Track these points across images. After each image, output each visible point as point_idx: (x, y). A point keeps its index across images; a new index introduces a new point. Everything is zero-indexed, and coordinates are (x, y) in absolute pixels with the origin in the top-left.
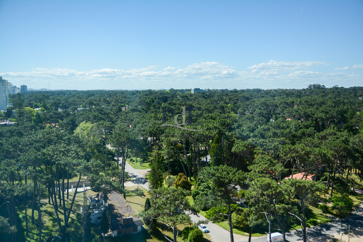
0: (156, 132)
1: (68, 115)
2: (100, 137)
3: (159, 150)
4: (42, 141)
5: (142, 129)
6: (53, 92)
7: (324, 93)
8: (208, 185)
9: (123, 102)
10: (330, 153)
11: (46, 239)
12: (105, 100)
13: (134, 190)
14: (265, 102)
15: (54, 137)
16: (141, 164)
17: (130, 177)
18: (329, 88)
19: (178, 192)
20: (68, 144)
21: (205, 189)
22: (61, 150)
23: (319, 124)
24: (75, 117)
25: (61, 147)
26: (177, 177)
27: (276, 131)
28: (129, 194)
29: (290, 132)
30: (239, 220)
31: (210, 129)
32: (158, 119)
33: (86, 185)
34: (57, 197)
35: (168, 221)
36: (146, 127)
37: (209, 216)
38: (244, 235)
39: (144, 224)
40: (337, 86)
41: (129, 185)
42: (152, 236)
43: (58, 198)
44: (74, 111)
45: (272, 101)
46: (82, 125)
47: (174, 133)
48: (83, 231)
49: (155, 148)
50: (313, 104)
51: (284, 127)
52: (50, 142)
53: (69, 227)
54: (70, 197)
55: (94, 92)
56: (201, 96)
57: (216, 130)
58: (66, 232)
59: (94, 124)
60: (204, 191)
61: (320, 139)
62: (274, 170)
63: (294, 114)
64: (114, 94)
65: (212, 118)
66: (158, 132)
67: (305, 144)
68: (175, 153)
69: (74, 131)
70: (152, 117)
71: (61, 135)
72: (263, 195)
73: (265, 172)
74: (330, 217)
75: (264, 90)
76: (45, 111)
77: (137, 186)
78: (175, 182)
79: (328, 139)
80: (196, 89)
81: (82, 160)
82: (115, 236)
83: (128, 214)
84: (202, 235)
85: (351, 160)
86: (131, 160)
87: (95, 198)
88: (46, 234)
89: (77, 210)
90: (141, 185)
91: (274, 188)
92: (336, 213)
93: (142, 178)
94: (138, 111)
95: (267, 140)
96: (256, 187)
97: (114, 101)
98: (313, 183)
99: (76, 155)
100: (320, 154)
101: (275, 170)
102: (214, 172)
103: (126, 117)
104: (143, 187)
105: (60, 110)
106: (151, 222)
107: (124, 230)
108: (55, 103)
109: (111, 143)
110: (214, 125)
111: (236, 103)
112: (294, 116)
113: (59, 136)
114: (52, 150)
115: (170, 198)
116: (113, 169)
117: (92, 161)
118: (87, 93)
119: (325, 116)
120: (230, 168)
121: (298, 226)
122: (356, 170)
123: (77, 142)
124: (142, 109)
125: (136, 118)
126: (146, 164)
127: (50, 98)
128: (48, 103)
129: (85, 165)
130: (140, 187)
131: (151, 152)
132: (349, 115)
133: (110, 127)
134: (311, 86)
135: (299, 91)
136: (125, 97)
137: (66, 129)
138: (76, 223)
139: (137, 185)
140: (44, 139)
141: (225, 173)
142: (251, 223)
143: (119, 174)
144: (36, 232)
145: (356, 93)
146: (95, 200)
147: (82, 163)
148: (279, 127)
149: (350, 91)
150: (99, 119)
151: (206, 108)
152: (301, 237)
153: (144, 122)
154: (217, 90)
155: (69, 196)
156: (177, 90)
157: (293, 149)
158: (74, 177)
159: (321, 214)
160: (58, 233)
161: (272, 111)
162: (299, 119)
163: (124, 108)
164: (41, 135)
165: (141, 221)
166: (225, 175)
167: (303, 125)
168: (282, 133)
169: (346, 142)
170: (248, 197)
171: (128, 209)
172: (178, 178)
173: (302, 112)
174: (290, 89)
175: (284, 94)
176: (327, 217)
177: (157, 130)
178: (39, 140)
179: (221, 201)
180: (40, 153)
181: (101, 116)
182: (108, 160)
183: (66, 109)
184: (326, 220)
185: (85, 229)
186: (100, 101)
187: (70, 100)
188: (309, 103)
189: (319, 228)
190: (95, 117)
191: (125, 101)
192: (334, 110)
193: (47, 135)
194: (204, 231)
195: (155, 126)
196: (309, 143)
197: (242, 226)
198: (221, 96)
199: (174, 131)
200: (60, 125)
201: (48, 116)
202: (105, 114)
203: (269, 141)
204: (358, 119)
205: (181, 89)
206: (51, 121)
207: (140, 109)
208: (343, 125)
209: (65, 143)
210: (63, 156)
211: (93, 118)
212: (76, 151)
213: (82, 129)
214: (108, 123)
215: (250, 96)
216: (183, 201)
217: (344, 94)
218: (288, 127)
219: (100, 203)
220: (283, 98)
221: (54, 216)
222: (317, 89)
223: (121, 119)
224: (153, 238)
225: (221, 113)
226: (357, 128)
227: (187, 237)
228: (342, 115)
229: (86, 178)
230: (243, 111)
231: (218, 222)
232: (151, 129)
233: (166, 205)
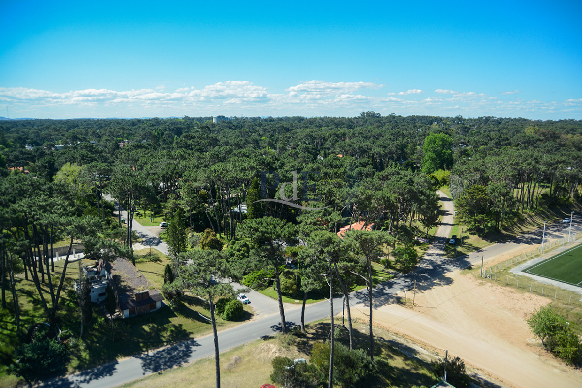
0: (171, 176)
1: (42, 154)
2: (93, 185)
3: (176, 200)
4: (11, 193)
5: (152, 172)
6: (15, 122)
7: (380, 122)
8: (246, 243)
9: (121, 135)
10: (393, 197)
11: (26, 328)
12: (94, 133)
13: (145, 254)
14: (311, 134)
15: (28, 187)
16: (151, 219)
17: (138, 237)
18: (385, 116)
19: (214, 254)
20: (51, 196)
21: (242, 248)
22: (41, 204)
23: (376, 161)
24: (53, 156)
25: (40, 200)
26: (202, 235)
27: (328, 171)
28: (139, 260)
29: (345, 172)
30: (287, 285)
31: (246, 170)
32: (173, 158)
33: (77, 251)
34: (38, 269)
35: (204, 294)
36: (157, 170)
37: (249, 282)
38: (294, 303)
39: (164, 299)
40: (394, 115)
41: (138, 248)
42: (176, 314)
43: (39, 271)
44: (49, 149)
45: (319, 133)
46: (66, 168)
47: (197, 177)
48: (81, 314)
49: (170, 197)
50: (368, 136)
51: (337, 165)
52: (22, 194)
53: (59, 310)
54: (56, 269)
55: (76, 122)
56: (226, 126)
57: (253, 170)
58: (56, 316)
59: (83, 166)
60: (241, 250)
61: (381, 180)
62: (329, 220)
63: (347, 149)
64: (106, 125)
65: (244, 155)
66: (173, 175)
67: (364, 186)
68: (199, 203)
69: (54, 177)
70: (165, 156)
71: (38, 184)
72: (322, 252)
73: (318, 223)
74: (392, 273)
75: (306, 119)
76: (7, 150)
77: (148, 249)
78: (201, 241)
79: (390, 179)
80: (219, 118)
81: (73, 218)
82: (126, 317)
83: (142, 288)
84: (242, 308)
85: (416, 204)
86: (138, 214)
87: (92, 268)
88: (27, 322)
89: (67, 286)
90: (154, 247)
91: (337, 243)
92: (399, 268)
93: (154, 238)
94: (144, 147)
95: (319, 183)
96: (314, 244)
97: (107, 134)
98: (381, 234)
99: (64, 211)
100: (383, 198)
101: (331, 221)
102: (257, 225)
103: (128, 156)
104: (158, 249)
105: (28, 148)
106: (175, 295)
107: (138, 308)
108: (20, 137)
109: (111, 193)
110: (251, 164)
111: (273, 136)
112: (347, 152)
113: (35, 185)
114: (27, 205)
115: (204, 264)
116: (114, 228)
117: (87, 218)
118: (66, 123)
119: (384, 151)
120: (277, 220)
121: (358, 286)
122: (419, 215)
123: (62, 193)
124: (148, 144)
125: (142, 156)
126: (158, 218)
127: (12, 131)
128: (9, 137)
129: (79, 225)
130: (153, 250)
131: (166, 202)
132: (409, 149)
133: (108, 170)
134: (364, 113)
135: (350, 120)
136: (123, 129)
137: (40, 175)
138: (68, 304)
139: (148, 247)
140: (13, 190)
141: (271, 226)
142: (307, 287)
143: (124, 234)
144: (10, 320)
145: (415, 123)
146: (93, 271)
147: (74, 221)
148: (331, 166)
149: (408, 121)
150: (89, 159)
151: (235, 142)
152: (361, 299)
153: (153, 163)
154: (247, 118)
155: (55, 267)
156: (193, 119)
157: (352, 194)
158: (58, 241)
159: (383, 271)
160: (44, 319)
161: (319, 145)
162: (352, 156)
163: (123, 144)
164: (8, 185)
165: (160, 294)
166: (271, 229)
167: (359, 162)
168: (335, 173)
169: (411, 182)
170: (302, 256)
171: (141, 281)
172: (204, 236)
173: (356, 146)
174: (339, 117)
175: (332, 124)
176: (389, 273)
177: (172, 173)
178: (5, 191)
179: (267, 262)
180: (8, 210)
181: (92, 155)
182: (106, 216)
183: (38, 147)
184: (388, 276)
185: (84, 311)
186: (87, 134)
187: (43, 133)
188: (364, 135)
189: (381, 287)
190: (83, 157)
191: (123, 134)
192: (394, 144)
193: (17, 183)
194: (243, 302)
195: (169, 168)
196: (369, 186)
197: (291, 292)
198: (253, 126)
199: (196, 174)
200: (31, 169)
201: (11, 157)
202: (97, 152)
203: (322, 184)
204: (420, 155)
205: (199, 117)
206: (17, 163)
207: (146, 145)
208: (402, 162)
209: (46, 194)
210: (44, 212)
211: (80, 158)
212: (62, 206)
213: (66, 174)
214: (104, 164)
215: (291, 126)
216: (221, 267)
217: (402, 124)
218: (342, 166)
219: (101, 274)
220: (332, 129)
221: (35, 297)
222: (371, 118)
223: (121, 158)
224: (178, 316)
225: (255, 148)
226: (418, 165)
227: (223, 311)
228: (402, 150)
229: (79, 241)
230: (283, 146)
231: (262, 289)
232: (164, 172)
233: (199, 274)
